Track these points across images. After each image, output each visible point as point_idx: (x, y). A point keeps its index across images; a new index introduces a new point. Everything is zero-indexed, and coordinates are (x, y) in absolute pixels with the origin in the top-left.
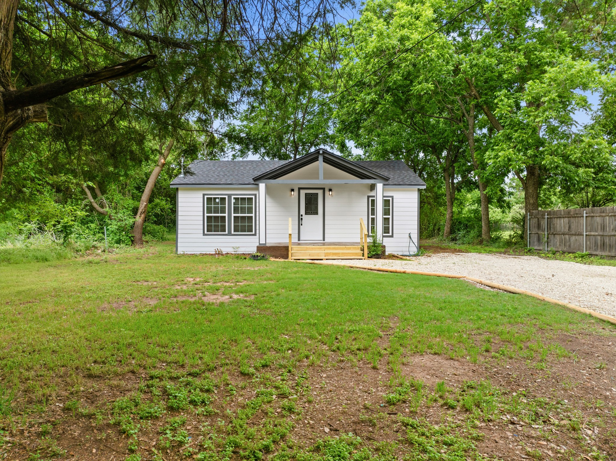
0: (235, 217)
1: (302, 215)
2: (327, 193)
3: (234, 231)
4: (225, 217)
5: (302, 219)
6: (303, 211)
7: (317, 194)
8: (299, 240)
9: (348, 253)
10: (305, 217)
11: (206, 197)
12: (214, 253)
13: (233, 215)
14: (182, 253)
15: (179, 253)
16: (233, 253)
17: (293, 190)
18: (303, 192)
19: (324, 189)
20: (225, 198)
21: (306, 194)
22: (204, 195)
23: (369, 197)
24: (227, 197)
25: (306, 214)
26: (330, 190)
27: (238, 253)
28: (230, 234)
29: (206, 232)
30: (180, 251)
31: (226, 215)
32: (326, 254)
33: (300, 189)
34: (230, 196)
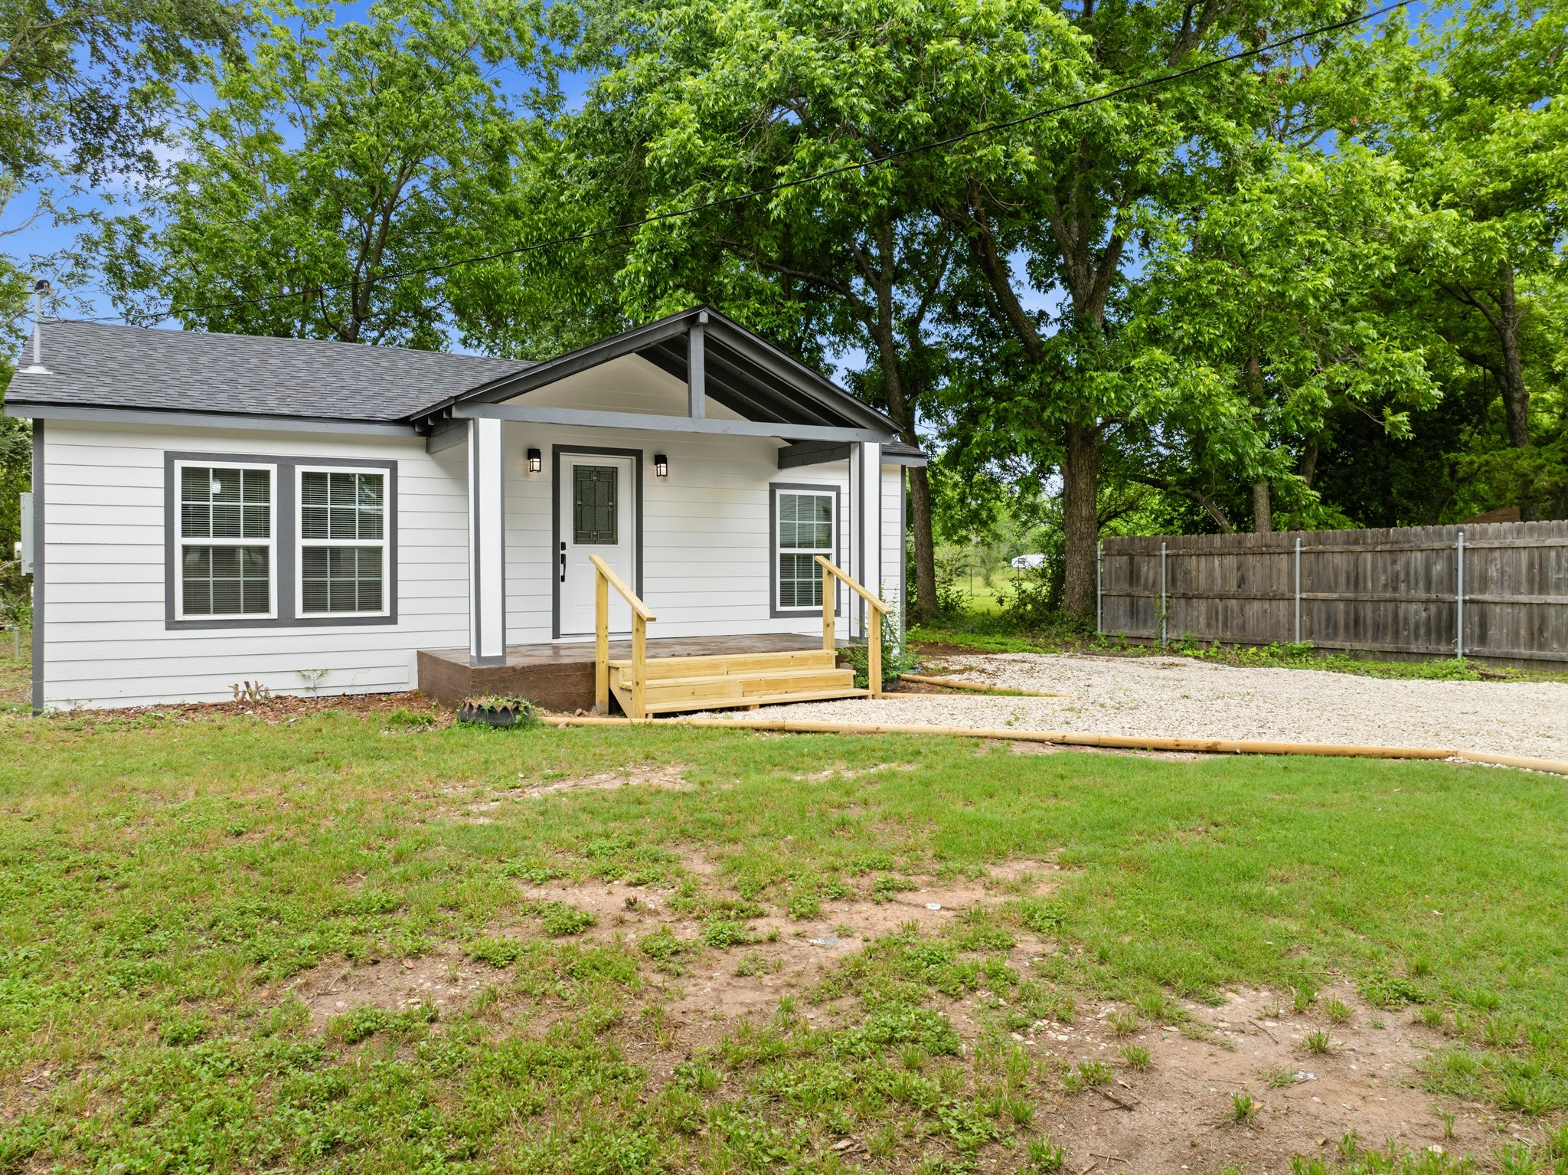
0: (307, 551)
1: (563, 546)
2: (649, 468)
3: (307, 608)
4: (264, 551)
5: (563, 556)
6: (567, 533)
7: (614, 471)
8: (556, 634)
9: (814, 679)
10: (574, 552)
11: (179, 465)
12: (230, 698)
13: (300, 542)
14: (66, 708)
15: (49, 707)
16: (302, 694)
17: (533, 453)
18: (568, 461)
19: (638, 454)
20: (266, 474)
21: (576, 468)
22: (170, 458)
23: (774, 487)
24: (273, 468)
25: (576, 541)
26: (660, 459)
27: (321, 693)
28: (286, 619)
29: (179, 616)
30: (56, 696)
31: (272, 542)
32: (749, 687)
33: (558, 450)
34: (286, 465)
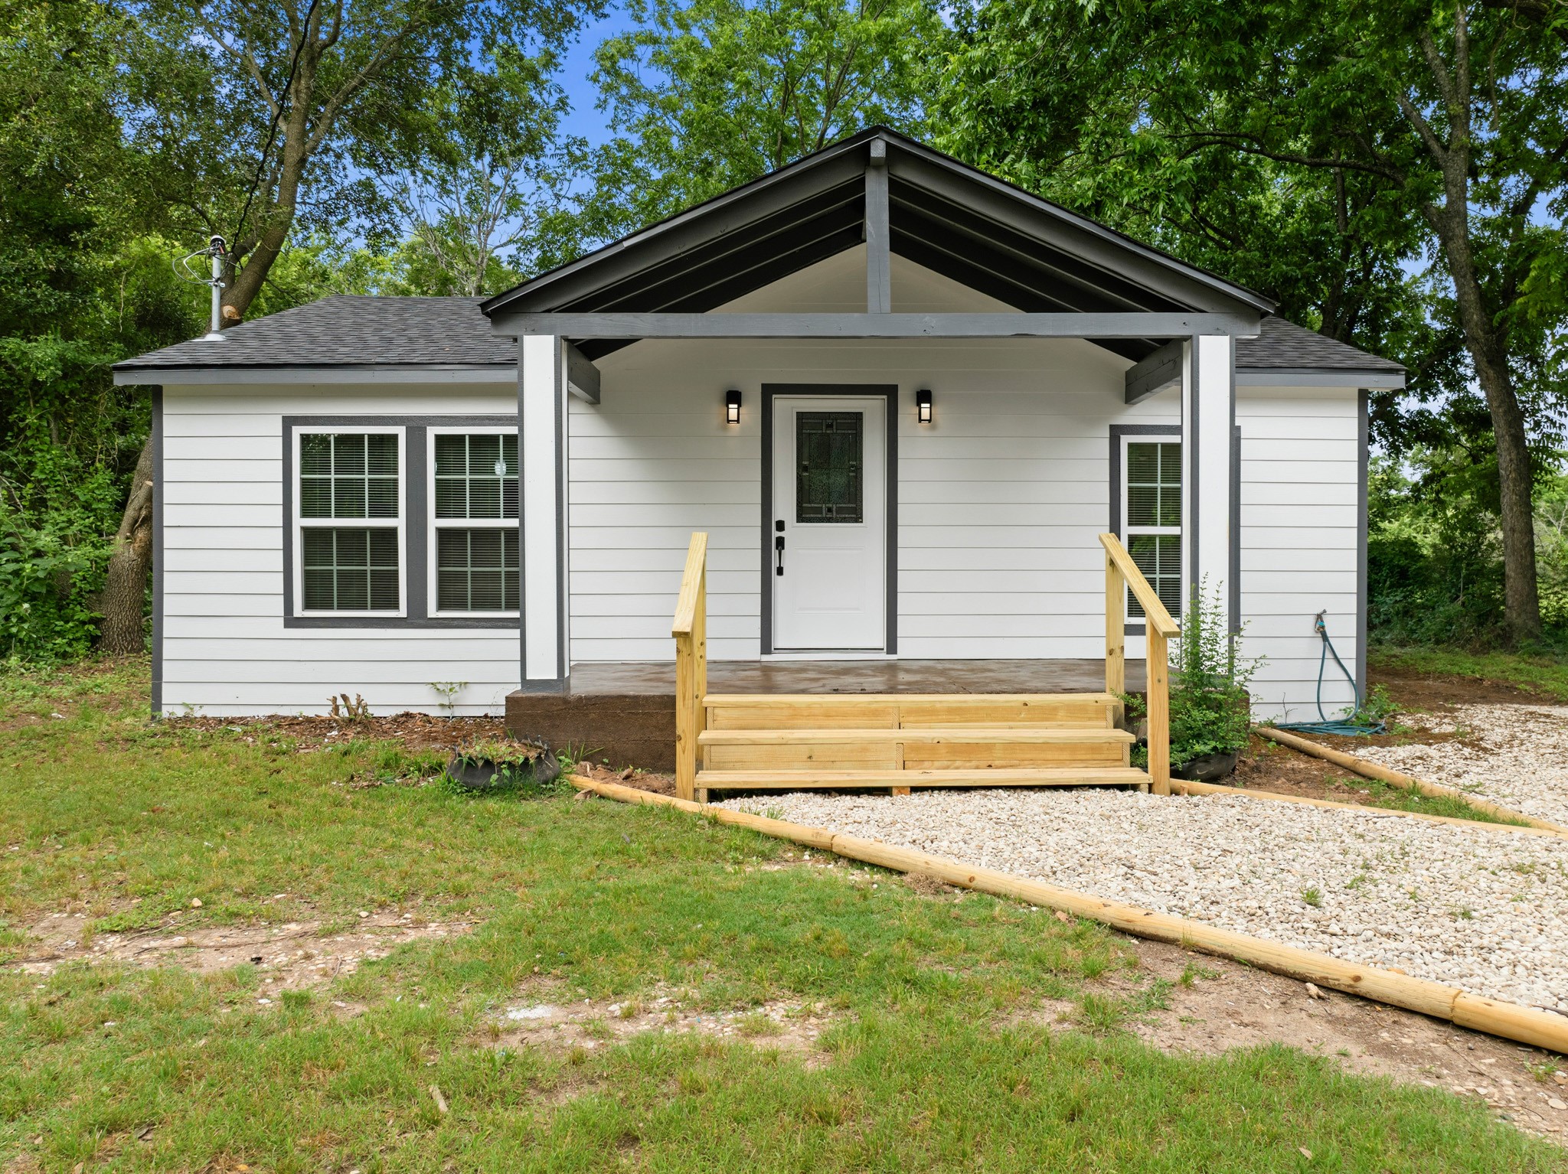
0: (442, 533)
1: (780, 526)
2: (907, 411)
3: (442, 605)
4: (392, 532)
5: (780, 542)
6: (785, 505)
7: (858, 417)
8: (766, 648)
10: (797, 534)
11: (297, 431)
12: (325, 713)
13: (434, 523)
14: (180, 712)
15: (165, 712)
16: (434, 713)
17: (734, 397)
18: (786, 409)
19: (890, 392)
20: (394, 438)
21: (801, 417)
22: (289, 422)
23: (1116, 432)
24: (401, 431)
25: (801, 518)
26: (924, 396)
27: (458, 712)
28: (417, 619)
29: (298, 611)
30: (175, 700)
31: (399, 523)
32: (912, 754)
33: (769, 391)
34: (416, 427)
